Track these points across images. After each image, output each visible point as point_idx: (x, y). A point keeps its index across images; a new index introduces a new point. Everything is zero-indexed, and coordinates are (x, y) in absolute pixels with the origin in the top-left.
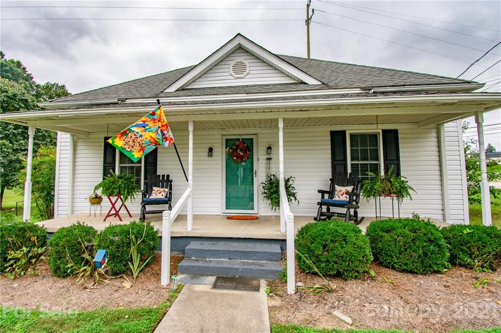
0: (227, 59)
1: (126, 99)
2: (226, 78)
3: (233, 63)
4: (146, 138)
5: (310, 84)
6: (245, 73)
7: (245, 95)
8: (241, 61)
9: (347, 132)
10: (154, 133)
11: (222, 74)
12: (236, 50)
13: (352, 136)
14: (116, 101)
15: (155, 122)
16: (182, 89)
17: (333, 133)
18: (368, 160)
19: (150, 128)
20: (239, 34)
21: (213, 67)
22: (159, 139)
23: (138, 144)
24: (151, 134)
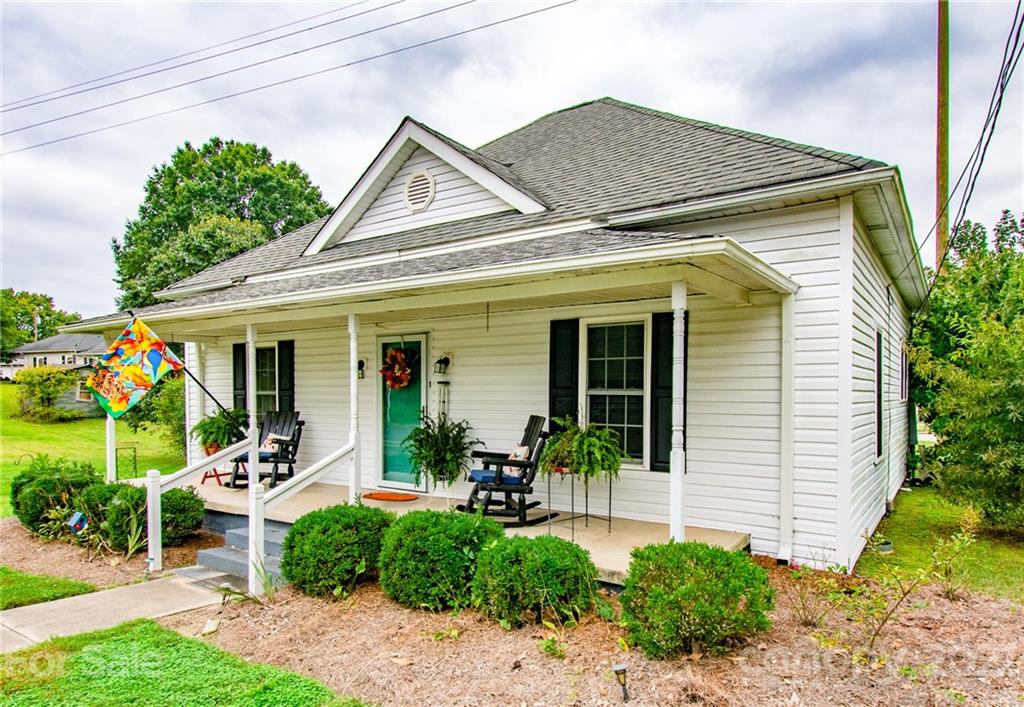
0: (401, 172)
1: (246, 277)
2: (399, 216)
3: (409, 180)
4: (127, 378)
5: (525, 212)
6: (427, 199)
7: (397, 254)
8: (421, 174)
9: (581, 320)
10: (137, 366)
11: (395, 206)
12: (414, 151)
13: (593, 331)
14: (230, 282)
15: (134, 347)
16: (332, 246)
17: (557, 327)
18: (621, 387)
19: (129, 359)
20: (407, 119)
21: (380, 194)
22: (147, 375)
23: (115, 389)
24: (132, 368)
